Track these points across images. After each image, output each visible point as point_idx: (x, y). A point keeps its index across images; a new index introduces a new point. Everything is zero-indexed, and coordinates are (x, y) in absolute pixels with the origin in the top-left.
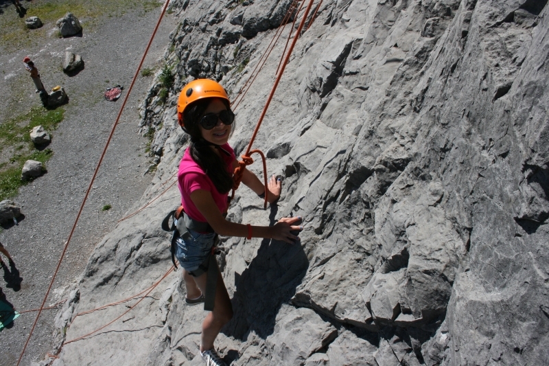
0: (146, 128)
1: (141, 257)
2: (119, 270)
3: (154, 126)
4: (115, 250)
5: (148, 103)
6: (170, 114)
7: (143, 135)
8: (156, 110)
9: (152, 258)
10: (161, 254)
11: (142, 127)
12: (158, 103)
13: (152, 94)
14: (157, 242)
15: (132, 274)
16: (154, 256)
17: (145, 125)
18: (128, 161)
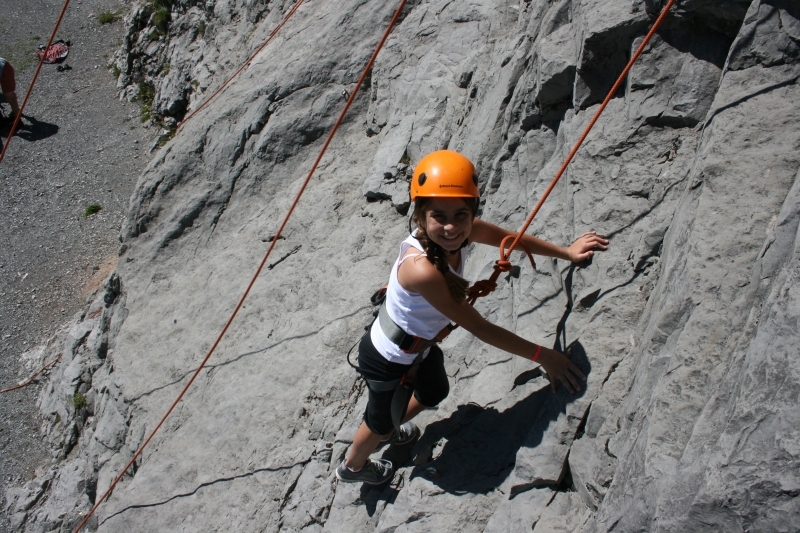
0: (134, 88)
1: (273, 139)
2: (219, 187)
3: (149, 78)
4: (200, 150)
5: (131, 43)
6: (182, 44)
7: (129, 98)
8: (151, 50)
9: (303, 132)
10: (326, 116)
11: (125, 87)
12: (153, 38)
13: (136, 26)
14: (309, 96)
15: (253, 186)
16: (309, 126)
17: (130, 83)
18: (114, 139)
